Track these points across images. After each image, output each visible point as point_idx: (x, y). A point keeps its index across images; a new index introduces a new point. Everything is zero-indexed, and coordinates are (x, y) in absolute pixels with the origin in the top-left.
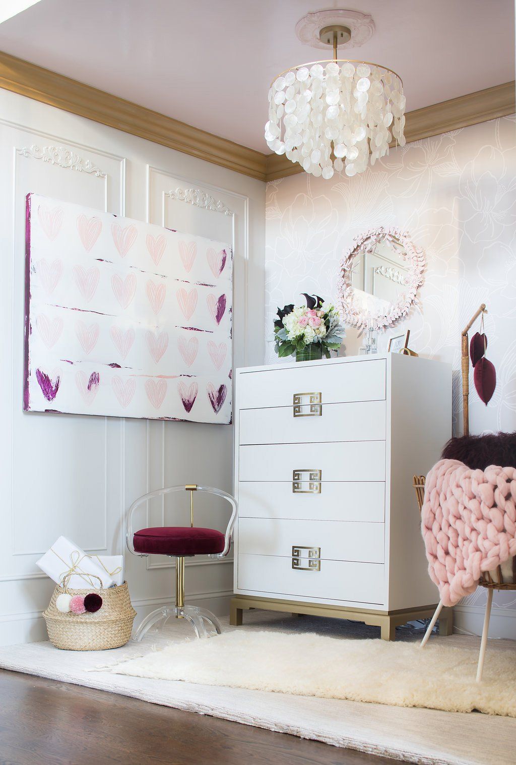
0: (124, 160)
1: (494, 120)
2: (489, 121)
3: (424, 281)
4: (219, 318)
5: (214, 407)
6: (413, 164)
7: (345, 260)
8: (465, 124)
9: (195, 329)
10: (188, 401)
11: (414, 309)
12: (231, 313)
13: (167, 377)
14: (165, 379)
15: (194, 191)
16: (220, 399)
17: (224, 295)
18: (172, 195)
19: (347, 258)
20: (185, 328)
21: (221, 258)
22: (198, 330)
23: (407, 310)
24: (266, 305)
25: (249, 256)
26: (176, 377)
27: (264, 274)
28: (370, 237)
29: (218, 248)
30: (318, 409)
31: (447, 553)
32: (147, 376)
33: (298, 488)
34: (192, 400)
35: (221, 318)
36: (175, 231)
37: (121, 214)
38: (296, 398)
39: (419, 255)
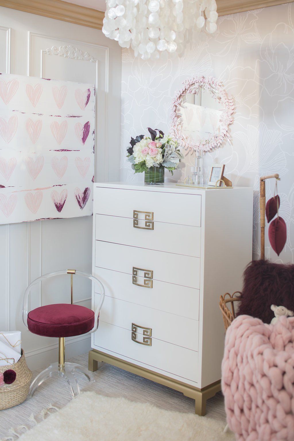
0: (10, 30)
1: (287, 4)
2: (283, 5)
3: (234, 120)
4: (84, 139)
5: (80, 205)
6: (226, 31)
7: (176, 99)
8: (265, 5)
9: (65, 150)
10: (60, 204)
11: (227, 141)
12: (94, 135)
13: (43, 189)
14: (41, 190)
15: (66, 47)
16: (85, 199)
17: (88, 122)
18: (48, 52)
19: (178, 97)
20: (58, 151)
21: (86, 95)
22: (68, 150)
23: (221, 142)
24: (122, 124)
25: (109, 90)
26: (49, 188)
27: (120, 102)
28: (194, 83)
29: (84, 88)
30: (150, 225)
31: (242, 411)
32: (26, 190)
33: (136, 281)
34: (62, 203)
35: (86, 139)
36: (50, 80)
37: (7, 72)
38: (136, 214)
39: (230, 101)
